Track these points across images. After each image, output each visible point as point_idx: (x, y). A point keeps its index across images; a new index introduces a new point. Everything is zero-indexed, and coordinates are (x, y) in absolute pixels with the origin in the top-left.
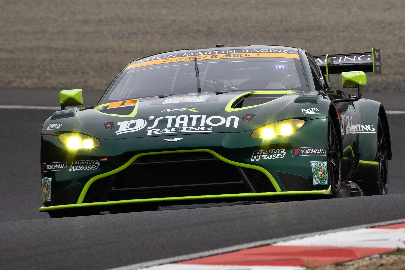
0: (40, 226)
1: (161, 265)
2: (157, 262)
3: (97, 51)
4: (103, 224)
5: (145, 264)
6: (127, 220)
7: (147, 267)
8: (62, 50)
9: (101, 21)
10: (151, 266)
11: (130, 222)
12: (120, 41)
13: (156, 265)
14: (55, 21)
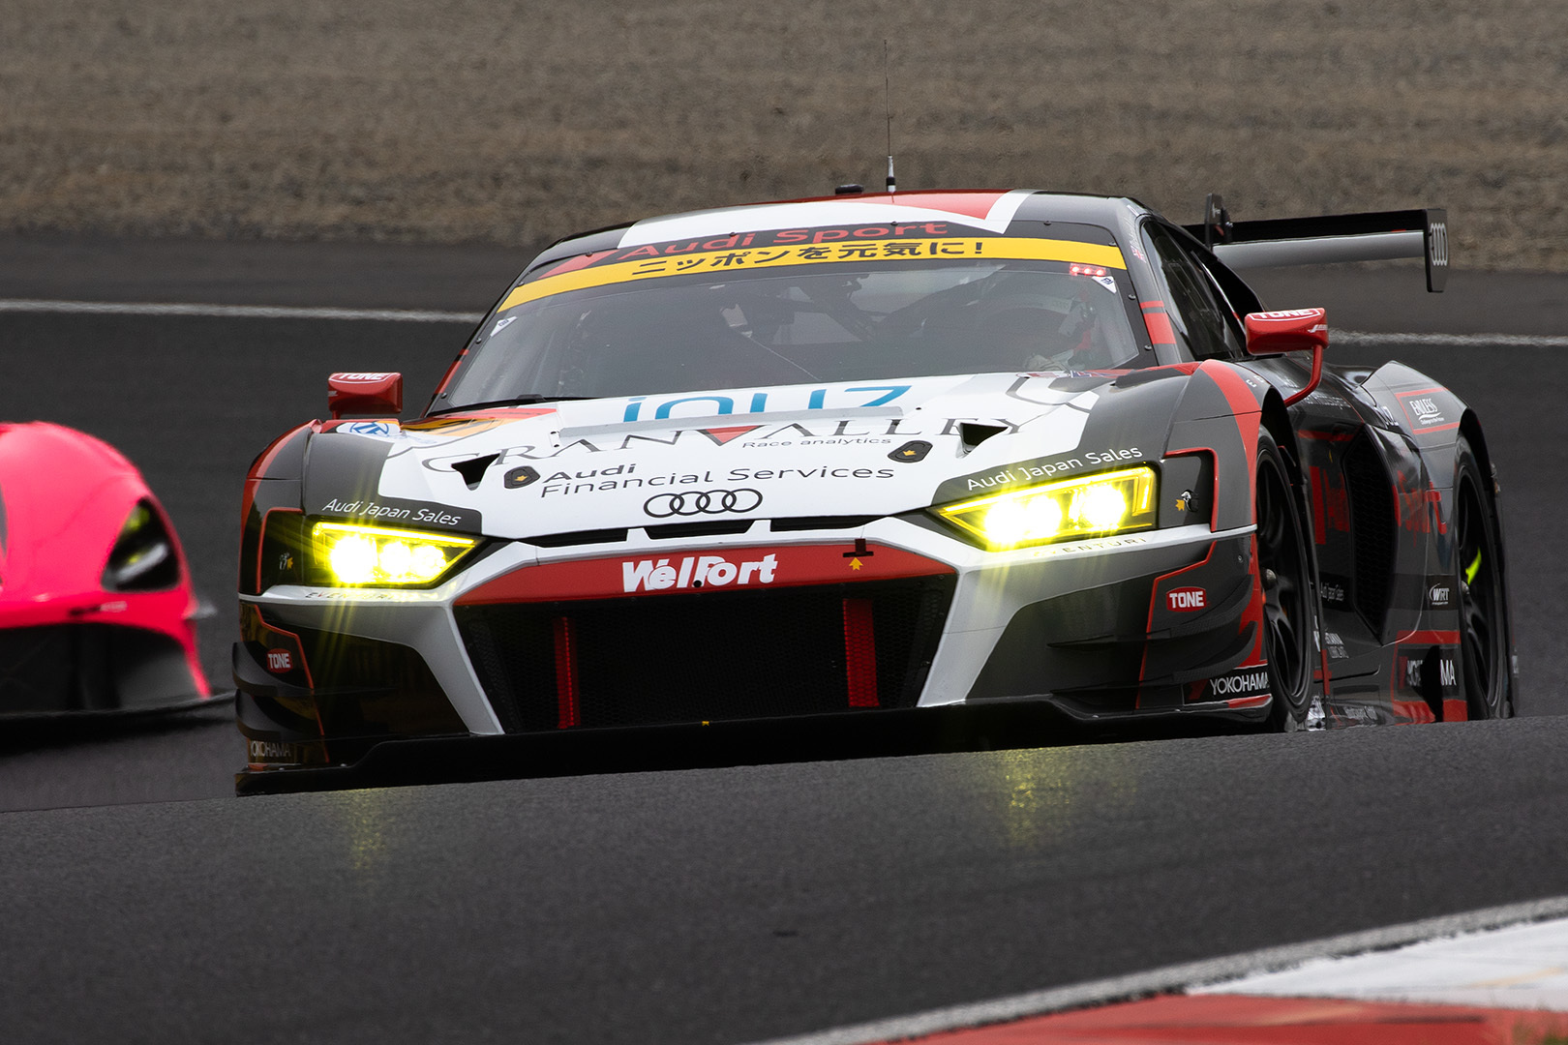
0: (1096, 772)
1: (1542, 918)
2: (1528, 908)
3: (1318, 121)
4: (1330, 766)
6: (1419, 751)
7: (1491, 927)
8: (1187, 117)
10: (1507, 924)
11: (1429, 757)
13: (1524, 920)
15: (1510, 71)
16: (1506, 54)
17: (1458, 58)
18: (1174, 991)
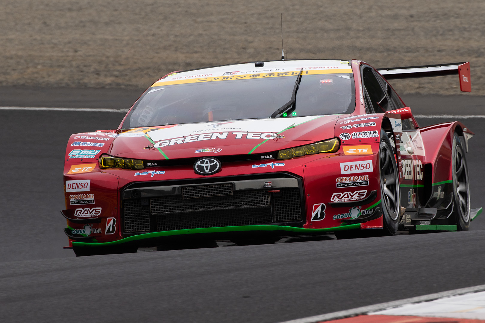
1: (476, 292)
3: (408, 50)
5: (459, 291)
7: (461, 294)
9: (412, 16)
10: (466, 293)
12: (434, 39)
14: (361, 17)
15: (466, 34)
16: (465, 29)
17: (451, 30)
18: (364, 314)
